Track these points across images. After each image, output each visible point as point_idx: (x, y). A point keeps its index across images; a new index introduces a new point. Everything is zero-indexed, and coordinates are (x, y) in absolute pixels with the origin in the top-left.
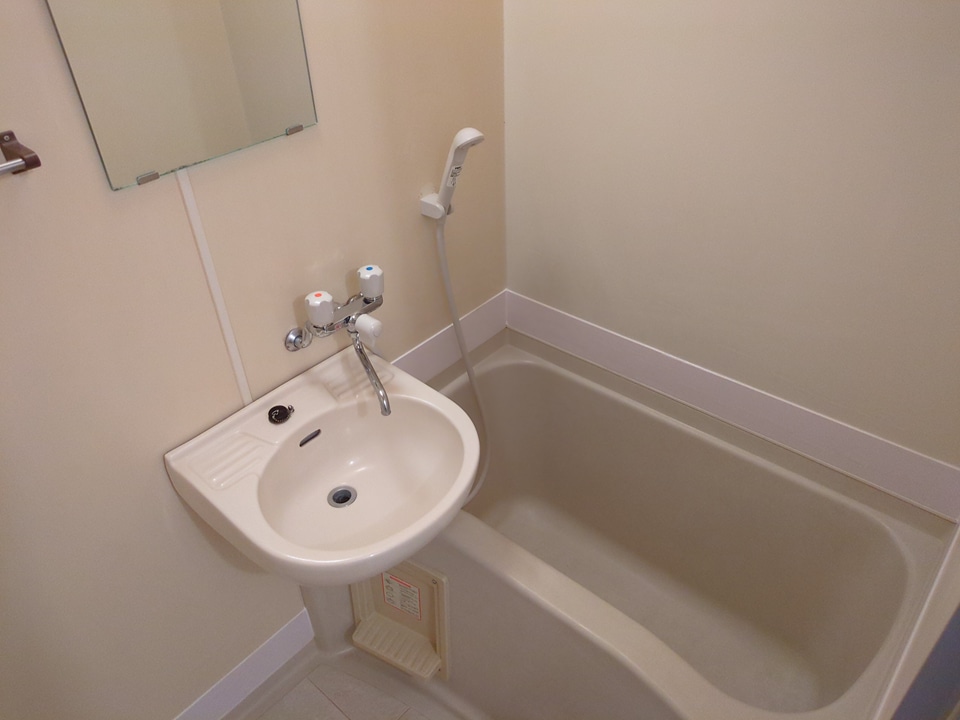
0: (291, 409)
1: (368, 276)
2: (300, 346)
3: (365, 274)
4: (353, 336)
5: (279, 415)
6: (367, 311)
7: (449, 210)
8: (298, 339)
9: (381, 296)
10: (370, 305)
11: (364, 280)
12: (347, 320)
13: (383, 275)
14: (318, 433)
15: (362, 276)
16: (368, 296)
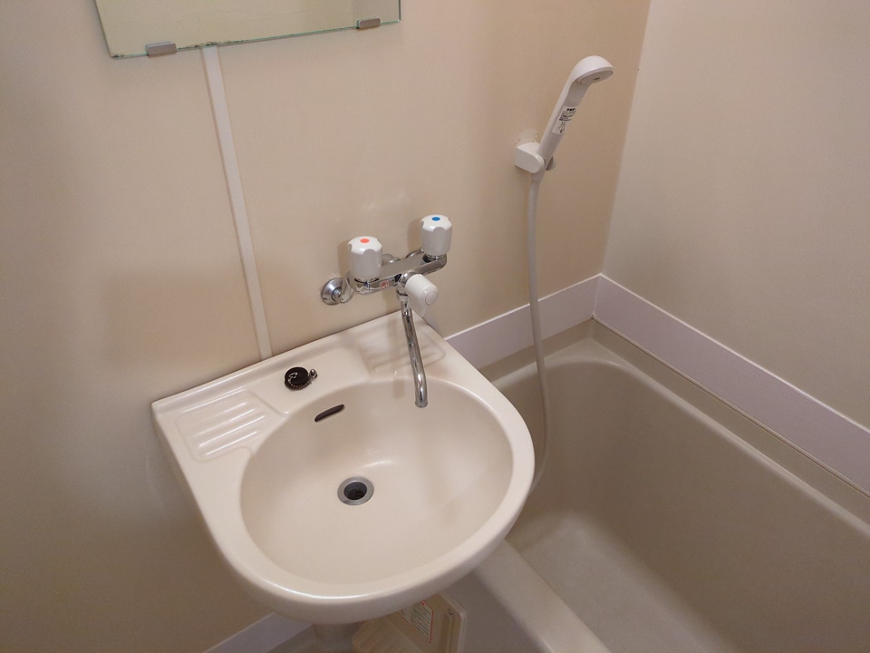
0: (314, 374)
1: (433, 228)
2: (338, 300)
3: (429, 225)
4: (403, 299)
5: (298, 379)
6: (424, 272)
7: (549, 165)
8: (337, 292)
9: (445, 256)
10: (430, 264)
11: (427, 232)
12: (397, 278)
13: (451, 229)
14: (339, 409)
15: (425, 227)
16: (429, 253)
